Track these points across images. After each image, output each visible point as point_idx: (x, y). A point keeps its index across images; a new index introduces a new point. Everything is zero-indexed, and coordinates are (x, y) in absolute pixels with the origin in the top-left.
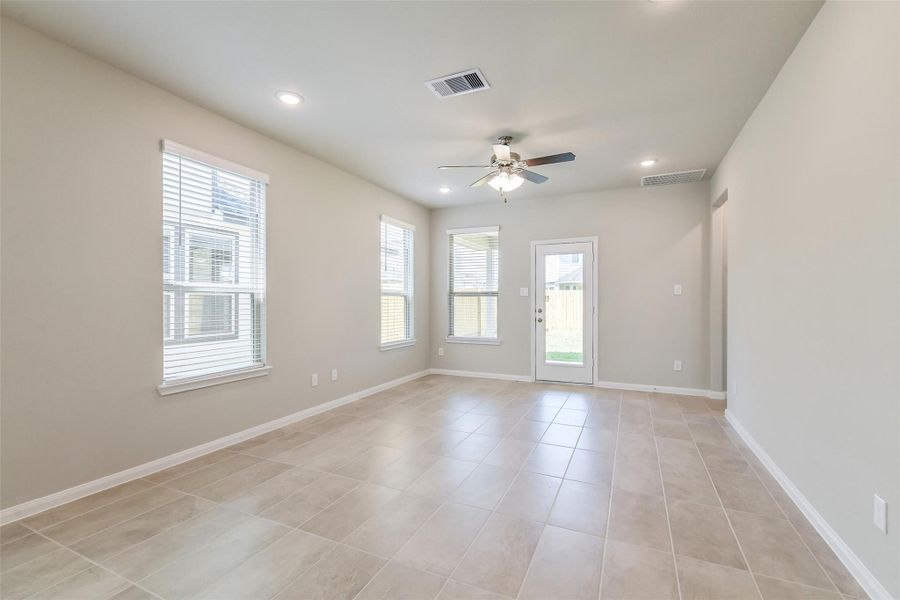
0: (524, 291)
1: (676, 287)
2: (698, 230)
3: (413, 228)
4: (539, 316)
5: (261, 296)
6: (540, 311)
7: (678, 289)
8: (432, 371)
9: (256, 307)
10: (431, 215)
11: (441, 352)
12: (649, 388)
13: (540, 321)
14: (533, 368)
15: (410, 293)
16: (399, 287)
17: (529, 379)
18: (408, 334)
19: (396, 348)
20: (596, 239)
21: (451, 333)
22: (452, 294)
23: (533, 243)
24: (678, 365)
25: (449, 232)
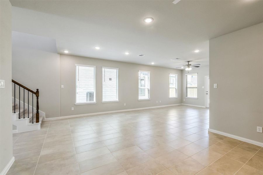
0: (203, 87)
3: (177, 75)
4: (207, 93)
5: (149, 89)
6: (207, 92)
8: (182, 104)
9: (148, 90)
10: (182, 71)
11: (184, 100)
13: (207, 94)
14: (205, 104)
15: (177, 88)
16: (174, 86)
17: (204, 107)
18: (176, 96)
19: (173, 98)
21: (187, 96)
22: (187, 88)
23: (205, 76)
25: (186, 75)
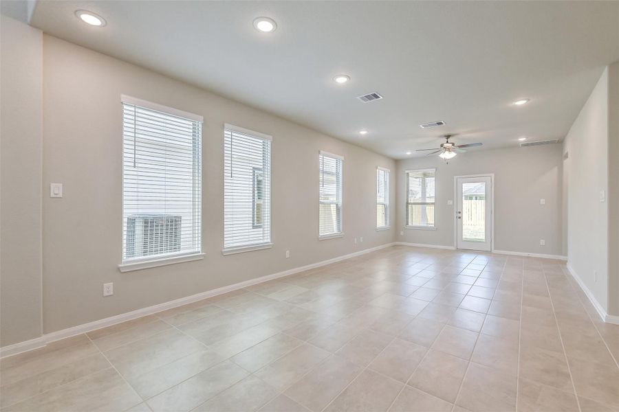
0: (450, 202)
1: (541, 200)
2: (555, 170)
3: (388, 170)
4: (460, 215)
5: (340, 204)
6: (460, 213)
7: (543, 201)
8: (398, 243)
9: (338, 209)
10: (397, 163)
11: (402, 233)
12: (526, 254)
13: (460, 218)
14: (455, 243)
15: (387, 203)
16: (382, 200)
17: (453, 248)
18: (386, 224)
19: (382, 230)
20: (493, 175)
21: (407, 224)
22: (408, 203)
23: (455, 177)
24: (542, 242)
25: (407, 172)
